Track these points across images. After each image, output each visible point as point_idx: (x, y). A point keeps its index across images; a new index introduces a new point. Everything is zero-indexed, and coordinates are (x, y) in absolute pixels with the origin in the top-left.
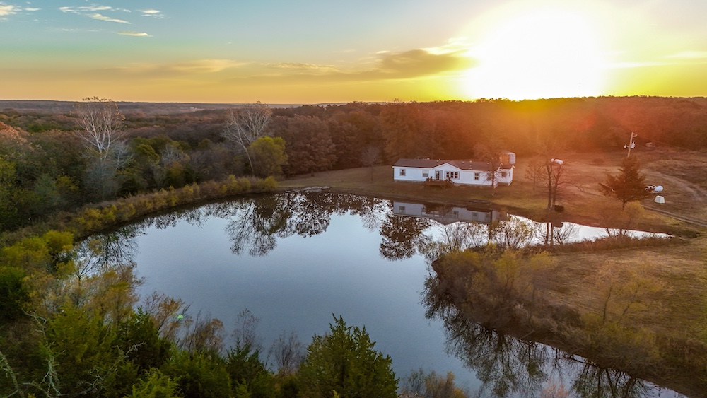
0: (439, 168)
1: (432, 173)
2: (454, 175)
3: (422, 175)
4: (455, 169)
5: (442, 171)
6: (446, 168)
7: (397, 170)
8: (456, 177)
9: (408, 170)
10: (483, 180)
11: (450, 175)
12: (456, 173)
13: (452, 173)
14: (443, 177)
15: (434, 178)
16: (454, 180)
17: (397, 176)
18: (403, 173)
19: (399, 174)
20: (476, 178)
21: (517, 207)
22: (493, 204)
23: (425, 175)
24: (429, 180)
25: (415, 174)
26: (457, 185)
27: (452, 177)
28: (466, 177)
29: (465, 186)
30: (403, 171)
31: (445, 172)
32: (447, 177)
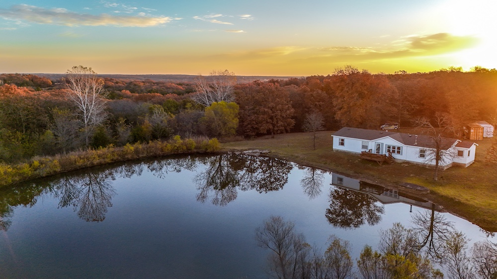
0: (380, 141)
1: (372, 145)
2: (396, 150)
3: (361, 147)
4: (396, 143)
5: (383, 144)
6: (388, 141)
7: (336, 139)
8: (399, 152)
9: (347, 140)
10: (429, 159)
11: (391, 149)
12: (399, 148)
13: (394, 148)
14: (384, 152)
15: (374, 152)
16: (396, 156)
17: (336, 146)
18: (342, 144)
19: (338, 143)
20: (422, 156)
21: (463, 201)
22: (432, 193)
23: (364, 147)
24: (369, 154)
25: (353, 145)
26: (399, 162)
27: (394, 152)
28: (410, 154)
29: (408, 163)
30: (343, 140)
31: (386, 145)
32: (389, 151)
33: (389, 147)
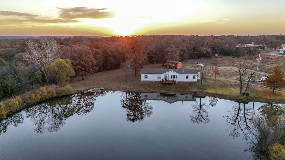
1: (163, 76)
2: (175, 77)
4: (175, 74)
5: (168, 75)
6: (171, 73)
7: (143, 76)
9: (149, 75)
10: (191, 79)
16: (175, 80)
17: (143, 79)
18: (146, 77)
20: (187, 78)
23: (159, 78)
26: (177, 82)
29: (181, 82)
30: (146, 75)
31: (170, 75)
32: (172, 78)
33: (172, 76)
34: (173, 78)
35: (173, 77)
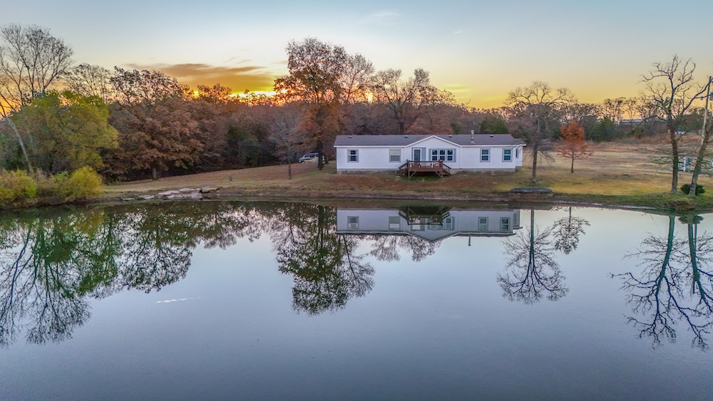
0: (420, 144)
1: (407, 153)
2: (446, 155)
3: (389, 159)
4: (446, 145)
5: (424, 149)
6: (432, 144)
7: (342, 153)
8: (450, 159)
10: (498, 161)
12: (450, 153)
13: (442, 152)
15: (412, 162)
16: (447, 164)
17: (343, 162)
18: (353, 157)
19: (346, 158)
22: (555, 194)
23: (394, 158)
24: (403, 167)
25: (375, 158)
26: (452, 172)
27: (443, 158)
29: (465, 172)
30: (353, 153)
31: (430, 150)
32: (435, 158)
33: (435, 152)
34: (438, 158)
35: (438, 156)
